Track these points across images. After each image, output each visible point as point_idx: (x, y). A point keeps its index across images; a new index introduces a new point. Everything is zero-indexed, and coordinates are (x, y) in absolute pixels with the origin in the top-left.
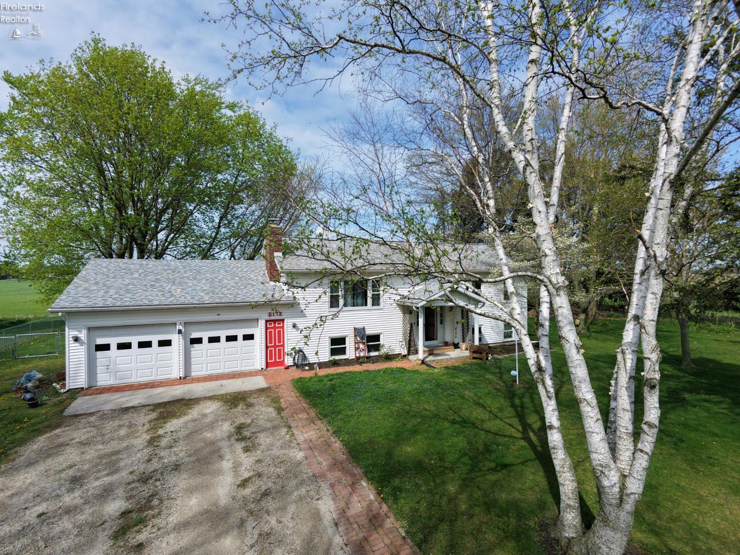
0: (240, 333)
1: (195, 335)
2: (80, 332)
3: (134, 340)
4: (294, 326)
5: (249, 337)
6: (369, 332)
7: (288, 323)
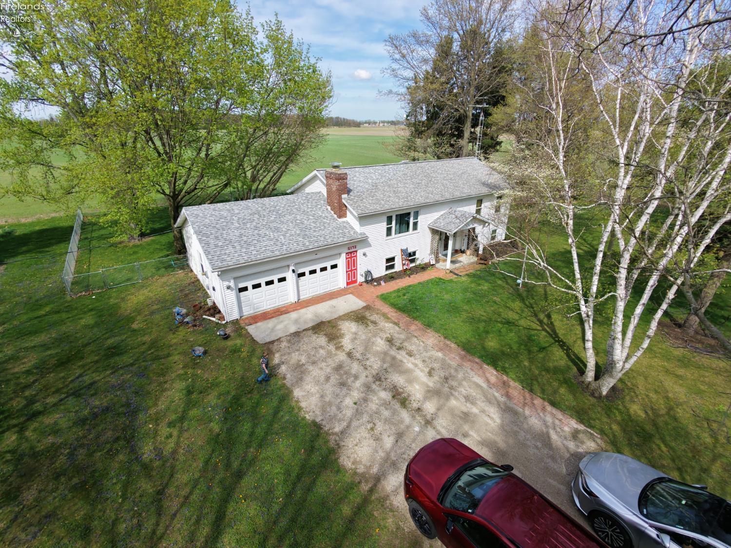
0: (328, 265)
1: (301, 271)
2: (230, 282)
3: (262, 281)
4: (364, 255)
5: (334, 267)
6: (410, 250)
7: (360, 253)
